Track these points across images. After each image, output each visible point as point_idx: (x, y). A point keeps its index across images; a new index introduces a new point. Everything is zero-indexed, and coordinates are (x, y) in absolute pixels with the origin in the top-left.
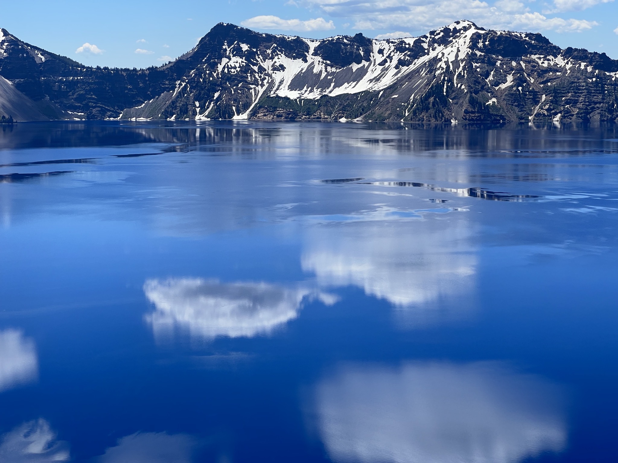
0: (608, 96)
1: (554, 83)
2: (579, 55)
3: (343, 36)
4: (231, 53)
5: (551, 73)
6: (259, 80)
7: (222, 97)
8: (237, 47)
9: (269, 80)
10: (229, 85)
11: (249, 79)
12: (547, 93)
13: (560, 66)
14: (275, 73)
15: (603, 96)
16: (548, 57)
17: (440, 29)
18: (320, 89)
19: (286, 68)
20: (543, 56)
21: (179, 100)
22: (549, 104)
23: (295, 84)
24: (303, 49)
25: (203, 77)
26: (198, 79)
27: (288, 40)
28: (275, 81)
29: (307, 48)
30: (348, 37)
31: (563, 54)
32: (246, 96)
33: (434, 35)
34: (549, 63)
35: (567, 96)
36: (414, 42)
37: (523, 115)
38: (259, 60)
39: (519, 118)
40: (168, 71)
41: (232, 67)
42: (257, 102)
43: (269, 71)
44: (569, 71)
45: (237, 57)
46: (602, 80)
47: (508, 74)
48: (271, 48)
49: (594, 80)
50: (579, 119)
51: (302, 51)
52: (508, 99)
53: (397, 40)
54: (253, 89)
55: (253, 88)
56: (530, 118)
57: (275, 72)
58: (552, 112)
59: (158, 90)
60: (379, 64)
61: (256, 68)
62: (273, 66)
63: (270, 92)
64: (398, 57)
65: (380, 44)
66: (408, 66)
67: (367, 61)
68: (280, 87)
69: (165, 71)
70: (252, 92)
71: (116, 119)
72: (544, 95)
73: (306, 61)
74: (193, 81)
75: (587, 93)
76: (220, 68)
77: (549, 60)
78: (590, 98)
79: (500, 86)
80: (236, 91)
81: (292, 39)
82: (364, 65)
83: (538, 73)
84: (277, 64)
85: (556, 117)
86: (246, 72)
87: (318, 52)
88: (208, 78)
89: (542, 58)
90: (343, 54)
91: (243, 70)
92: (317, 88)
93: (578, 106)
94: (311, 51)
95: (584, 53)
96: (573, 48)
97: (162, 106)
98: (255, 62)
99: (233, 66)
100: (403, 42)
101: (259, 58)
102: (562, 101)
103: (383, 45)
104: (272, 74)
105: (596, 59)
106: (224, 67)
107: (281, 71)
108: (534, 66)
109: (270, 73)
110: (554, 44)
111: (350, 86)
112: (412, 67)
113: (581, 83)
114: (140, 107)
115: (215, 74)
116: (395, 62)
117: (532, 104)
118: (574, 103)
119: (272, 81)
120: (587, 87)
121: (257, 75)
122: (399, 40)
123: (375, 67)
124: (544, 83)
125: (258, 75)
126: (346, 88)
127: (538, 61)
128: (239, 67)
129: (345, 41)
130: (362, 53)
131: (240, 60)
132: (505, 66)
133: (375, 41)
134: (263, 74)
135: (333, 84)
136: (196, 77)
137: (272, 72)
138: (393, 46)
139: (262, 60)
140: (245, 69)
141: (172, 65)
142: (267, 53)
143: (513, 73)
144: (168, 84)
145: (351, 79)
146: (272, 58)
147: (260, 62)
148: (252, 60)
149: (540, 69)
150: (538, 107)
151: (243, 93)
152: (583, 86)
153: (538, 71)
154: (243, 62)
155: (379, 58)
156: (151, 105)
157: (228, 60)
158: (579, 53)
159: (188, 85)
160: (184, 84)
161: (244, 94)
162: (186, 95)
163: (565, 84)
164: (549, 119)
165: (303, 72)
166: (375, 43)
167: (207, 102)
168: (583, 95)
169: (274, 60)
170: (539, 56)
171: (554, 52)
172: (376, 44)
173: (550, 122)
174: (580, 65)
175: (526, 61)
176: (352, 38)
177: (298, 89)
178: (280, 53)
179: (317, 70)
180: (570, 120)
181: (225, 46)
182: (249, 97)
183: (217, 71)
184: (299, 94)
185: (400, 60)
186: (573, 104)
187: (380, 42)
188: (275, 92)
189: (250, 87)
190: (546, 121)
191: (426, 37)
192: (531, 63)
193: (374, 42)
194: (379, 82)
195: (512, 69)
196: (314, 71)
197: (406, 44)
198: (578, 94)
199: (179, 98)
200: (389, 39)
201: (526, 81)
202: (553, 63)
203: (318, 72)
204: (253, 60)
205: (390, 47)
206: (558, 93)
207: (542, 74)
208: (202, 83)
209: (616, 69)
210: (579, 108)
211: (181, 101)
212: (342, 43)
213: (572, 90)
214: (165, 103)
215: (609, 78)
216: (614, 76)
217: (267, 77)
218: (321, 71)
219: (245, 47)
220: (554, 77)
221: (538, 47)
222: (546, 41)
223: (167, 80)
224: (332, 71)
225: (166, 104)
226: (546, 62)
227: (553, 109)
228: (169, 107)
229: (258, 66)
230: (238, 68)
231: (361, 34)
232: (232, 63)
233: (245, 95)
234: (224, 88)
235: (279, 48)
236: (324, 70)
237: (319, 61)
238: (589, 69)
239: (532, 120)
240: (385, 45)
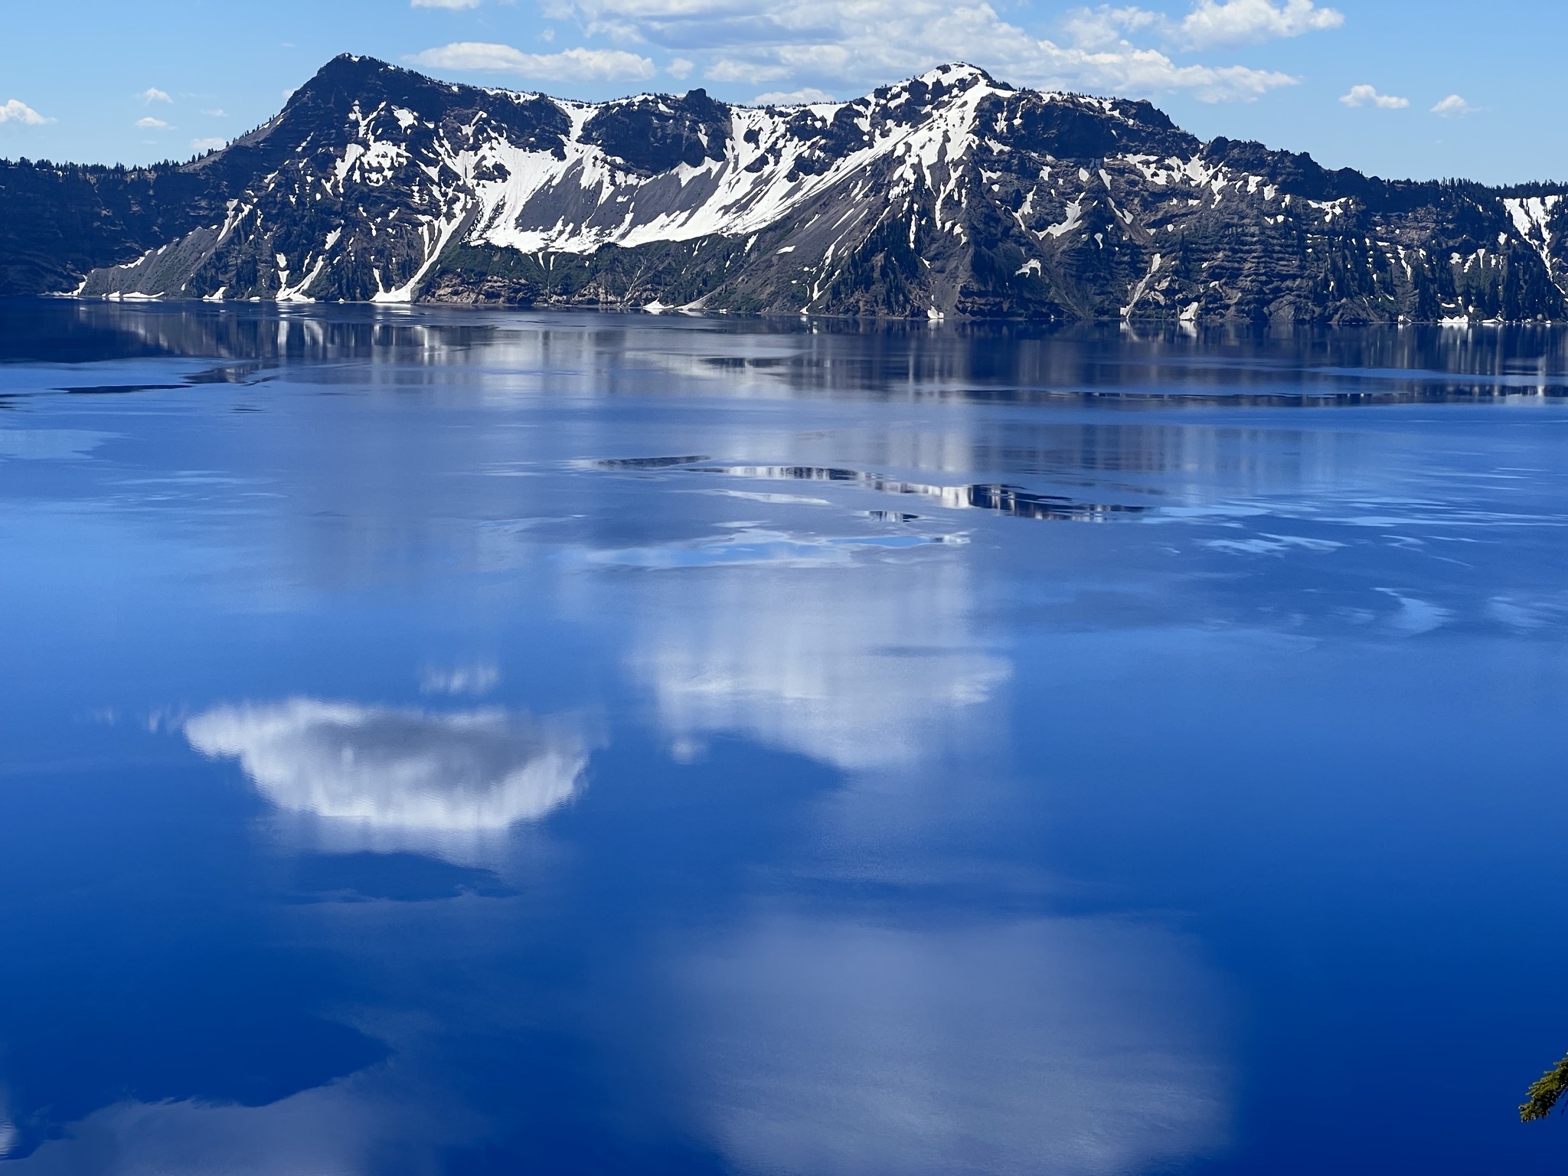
0: (1315, 260)
1: (1182, 226)
2: (1243, 156)
3: (655, 95)
4: (370, 132)
5: (1175, 201)
6: (442, 204)
7: (345, 243)
8: (385, 116)
9: (466, 202)
10: (365, 214)
11: (417, 199)
12: (1164, 251)
13: (1196, 183)
14: (484, 186)
15: (1301, 260)
16: (1167, 161)
17: (901, 85)
18: (597, 227)
19: (510, 174)
20: (1156, 158)
21: (236, 249)
22: (1169, 279)
23: (534, 216)
24: (556, 127)
25: (297, 192)
26: (285, 196)
27: (516, 102)
28: (481, 206)
29: (565, 124)
30: (671, 99)
31: (1204, 153)
32: (408, 243)
33: (885, 98)
34: (1169, 176)
35: (1213, 259)
36: (836, 114)
37: (1106, 303)
38: (441, 151)
39: (1096, 311)
40: (206, 174)
41: (373, 167)
42: (435, 259)
43: (466, 180)
44: (1218, 198)
45: (384, 142)
46: (1300, 219)
47: (1069, 199)
48: (474, 121)
49: (1279, 221)
50: (1243, 317)
51: (552, 130)
52: (1069, 264)
53: (794, 109)
54: (426, 226)
55: (427, 222)
56: (1123, 311)
57: (481, 182)
58: (1177, 297)
59: (181, 223)
60: (748, 169)
61: (433, 172)
62: (477, 166)
63: (470, 235)
64: (794, 150)
65: (749, 117)
66: (819, 175)
67: (718, 161)
68: (496, 223)
69: (198, 174)
70: (422, 232)
71: (70, 294)
72: (1159, 255)
73: (562, 157)
74: (271, 202)
75: (1263, 251)
76: (342, 169)
77: (1169, 168)
78: (1269, 265)
79: (1050, 229)
80: (382, 230)
81: (526, 100)
82: (709, 170)
83: (1144, 201)
84: (489, 163)
85: (1187, 311)
86: (408, 181)
87: (594, 134)
88: (309, 194)
89: (1153, 163)
90: (657, 141)
91: (401, 176)
92: (590, 227)
93: (1240, 284)
94: (576, 131)
95: (1257, 153)
96: (1230, 140)
97: (189, 263)
98: (431, 155)
99: (375, 164)
100: (806, 114)
101: (442, 146)
102: (1201, 271)
103: (757, 119)
104: (476, 188)
105: (1284, 168)
106: (352, 169)
107: (497, 180)
108: (1134, 183)
109: (470, 186)
110: (1182, 129)
111: (673, 221)
112: (830, 177)
113: (1249, 227)
114: (132, 266)
115: (328, 186)
116: (787, 163)
117: (1127, 275)
118: (1231, 276)
119: (476, 205)
120: (1263, 238)
121: (435, 190)
122: (797, 108)
123: (738, 174)
124: (1159, 224)
125: (440, 191)
126: (662, 226)
127: (1144, 169)
128: (389, 169)
129: (662, 107)
130: (704, 140)
131: (392, 150)
132: (1061, 181)
133: (737, 109)
134: (452, 188)
135: (629, 217)
136: (280, 192)
137: (475, 182)
138: (784, 122)
139: (450, 151)
140: (405, 174)
141: (217, 159)
142: (461, 132)
143: (1080, 197)
144: (206, 209)
145: (676, 205)
146: (476, 148)
147: (445, 157)
148: (423, 150)
149: (1147, 190)
150: (1142, 285)
151: (399, 234)
152: (1253, 235)
153: (1143, 195)
154: (402, 156)
155: (748, 154)
156: (161, 262)
157: (362, 150)
158: (1243, 152)
159: (259, 212)
160: (247, 209)
161: (404, 239)
162: (252, 237)
163: (1210, 230)
164: (1169, 315)
165: (554, 183)
166: (738, 114)
167: (308, 257)
168: (1254, 257)
169: (480, 153)
170: (1144, 158)
171: (1182, 148)
172: (740, 118)
173: (1172, 322)
174: (1246, 182)
175: (1113, 169)
176: (678, 101)
177: (541, 227)
178: (496, 135)
179: (589, 181)
180: (1220, 318)
181: (355, 113)
182: (415, 244)
183: (333, 177)
184: (544, 240)
185: (799, 159)
186: (1229, 278)
187: (749, 114)
188: (482, 235)
189: (417, 219)
190: (1163, 320)
191: (866, 103)
192: (1126, 175)
193: (735, 113)
194: (746, 212)
195: (1079, 188)
196: (581, 182)
197: (815, 119)
198: (1242, 255)
199: (234, 244)
200: (773, 106)
201: (1112, 219)
202: (1181, 175)
203: (593, 185)
204: (425, 152)
205: (775, 124)
206: (1192, 250)
207: (1153, 203)
208: (295, 207)
209: (1334, 193)
210: (1243, 290)
211: (239, 252)
212: (653, 114)
213: (1227, 243)
214: (198, 255)
215: (1317, 215)
216: (1330, 210)
217: (462, 196)
218: (600, 184)
219: (406, 118)
220: (1183, 211)
221: (1143, 134)
222: (1163, 120)
223: (204, 197)
224: (628, 183)
225: (199, 258)
226: (1163, 173)
227: (1180, 291)
228: (208, 267)
229: (438, 167)
230: (386, 170)
231: (702, 91)
232: (371, 159)
233: (406, 240)
234: (350, 221)
235: (493, 122)
236: (607, 179)
237: (596, 158)
238: (1269, 193)
239: (1127, 317)
240: (762, 119)
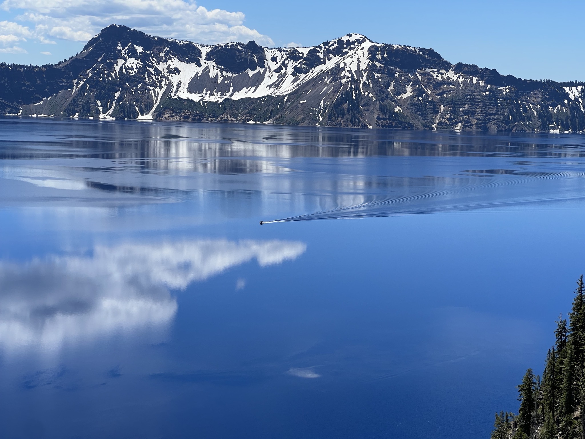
0: (502, 109)
1: (450, 95)
2: (469, 70)
3: (236, 43)
4: (126, 54)
5: (445, 86)
6: (157, 82)
7: (123, 96)
8: (132, 48)
9: (166, 82)
10: (129, 86)
11: (147, 80)
12: (444, 104)
13: (452, 79)
14: (172, 76)
15: (497, 108)
16: (441, 71)
17: (333, 41)
18: (219, 92)
19: (181, 71)
20: (437, 70)
21: (80, 98)
22: (449, 114)
23: (195, 86)
24: (196, 54)
25: (102, 77)
26: (98, 79)
27: (180, 44)
28: (172, 84)
29: (199, 53)
30: (242, 44)
31: (454, 68)
32: (147, 97)
33: (328, 46)
34: (442, 77)
35: (464, 107)
36: (309, 51)
37: (427, 123)
38: (154, 62)
39: (424, 126)
40: (65, 69)
41: (130, 68)
42: (158, 103)
43: (164, 73)
44: (462, 85)
45: (132, 58)
46: (494, 94)
47: (407, 84)
48: (164, 51)
49: (487, 94)
50: (479, 129)
51: (195, 55)
52: (411, 108)
53: (289, 49)
54: (152, 91)
55: (152, 89)
56: (433, 126)
57: (170, 74)
58: (453, 121)
59: (56, 88)
60: (275, 71)
61: (152, 70)
62: (168, 68)
63: (170, 94)
64: (292, 65)
65: (271, 52)
66: (305, 74)
67: (262, 68)
68: (179, 90)
69: (62, 69)
70: (151, 93)
71: (16, 114)
72: (442, 106)
73: (200, 66)
74: (92, 80)
75: (483, 105)
76: (117, 68)
77: (442, 74)
78: (486, 110)
79: (401, 95)
80: (136, 92)
81: (183, 44)
82: (259, 71)
83: (434, 85)
84: (172, 67)
85: (457, 126)
86: (143, 73)
87: (211, 57)
88: (107, 78)
89: (436, 72)
90: (239, 60)
91: (141, 71)
92: (217, 92)
93: (476, 117)
94: (204, 56)
95: (475, 69)
96: (463, 64)
97: (62, 103)
98: (150, 64)
99: (130, 67)
100: (295, 51)
101: (153, 60)
102: (460, 112)
103: (274, 53)
104: (169, 77)
105: (487, 74)
106: (121, 68)
107: (176, 74)
108: (430, 79)
109: (166, 76)
110: (445, 59)
111: (249, 90)
112: (310, 75)
113: (476, 96)
114: (39, 104)
115: (113, 75)
116: (290, 69)
117: (433, 113)
118: (473, 114)
119: (170, 83)
120: (482, 100)
121: (153, 77)
123: (271, 73)
124: (441, 94)
125: (155, 77)
126: (245, 92)
127: (433, 74)
128: (136, 69)
129: (239, 47)
130: (256, 60)
131: (136, 62)
132: (403, 78)
133: (266, 48)
134: (160, 76)
135: (231, 89)
136: (95, 76)
137: (168, 74)
138: (286, 54)
139: (157, 62)
140: (142, 71)
141: (68, 64)
142: (160, 56)
143: (411, 84)
144: (66, 83)
145: (249, 84)
146: (166, 61)
147: (155, 64)
148: (147, 61)
149: (435, 82)
150: (438, 117)
151: (143, 94)
152: (479, 99)
153: (434, 84)
154: (140, 64)
155: (274, 66)
156: (50, 103)
157: (124, 61)
158: (469, 68)
159: (88, 84)
160: (82, 83)
161: (145, 95)
162: (86, 94)
163: (461, 97)
164: (451, 128)
165: (199, 75)
166: (267, 51)
167: (109, 102)
168: (480, 107)
169: (168, 63)
170: (432, 70)
171: (445, 66)
172: (268, 52)
173: (452, 130)
174: (472, 79)
175: (421, 74)
176: (245, 45)
177: (198, 92)
178: (173, 57)
179: (212, 75)
180: (471, 129)
181: (120, 47)
182: (150, 97)
183: (114, 71)
184: (200, 97)
185: (295, 68)
186: (471, 114)
187: (271, 50)
188: (175, 94)
189: (149, 88)
190: (449, 129)
191: (321, 48)
192: (426, 76)
193: (266, 50)
194: (279, 87)
195: (410, 81)
196: (210, 75)
197: (299, 53)
198: (475, 106)
199: (79, 96)
200: (281, 48)
201: (424, 92)
202: (446, 76)
203: (215, 76)
204: (148, 62)
205: (282, 55)
206: (456, 104)
207: (438, 87)
208: (102, 83)
209: (506, 84)
210: (477, 119)
211: (82, 99)
212: (236, 50)
213: (469, 102)
214: (65, 100)
215: (500, 92)
216: (504, 90)
217: (164, 79)
218: (217, 76)
219: (139, 49)
220: (449, 90)
221: (431, 61)
222: (438, 56)
223: (65, 78)
224: (228, 76)
225: (66, 101)
226: (440, 75)
227: (454, 119)
228: (71, 105)
229: (153, 68)
230: (135, 69)
231: (254, 42)
232: (128, 64)
233: (146, 96)
234: (124, 88)
235: (171, 51)
236: (219, 74)
237: (214, 66)
238: (482, 83)
239: (436, 128)
240: (277, 53)
